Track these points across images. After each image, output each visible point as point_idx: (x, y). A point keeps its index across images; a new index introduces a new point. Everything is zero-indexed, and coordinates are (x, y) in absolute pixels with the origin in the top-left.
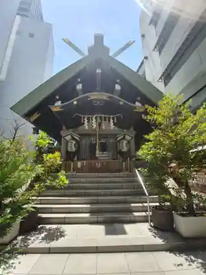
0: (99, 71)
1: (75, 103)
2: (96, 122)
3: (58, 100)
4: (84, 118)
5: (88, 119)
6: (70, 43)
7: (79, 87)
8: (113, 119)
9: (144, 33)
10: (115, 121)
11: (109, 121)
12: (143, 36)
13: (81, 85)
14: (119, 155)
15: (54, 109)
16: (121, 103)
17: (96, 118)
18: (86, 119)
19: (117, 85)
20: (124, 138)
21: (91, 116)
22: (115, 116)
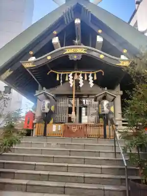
0: (78, 21)
1: (49, 58)
2: (73, 79)
7: (56, 40)
8: (93, 75)
10: (95, 78)
11: (88, 78)
13: (57, 38)
15: (26, 65)
16: (102, 56)
17: (73, 75)
19: (98, 37)
20: (104, 98)
21: (67, 73)
22: (95, 72)
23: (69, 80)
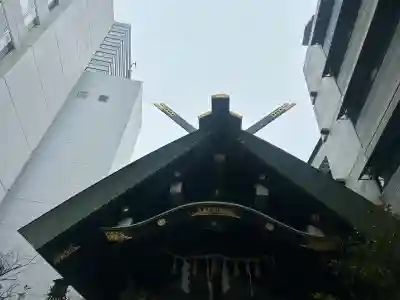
1: (161, 223)
3: (127, 215)
6: (166, 111)
9: (314, 90)
10: (257, 273)
12: (314, 94)
13: (180, 185)
15: (113, 237)
16: (270, 227)
19: (259, 187)
22: (256, 260)
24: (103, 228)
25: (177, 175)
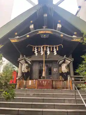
1: (28, 36)
4: (34, 47)
5: (37, 48)
8: (56, 48)
10: (57, 50)
14: (61, 77)
15: (13, 41)
17: (43, 48)
18: (36, 48)
19: (58, 24)
21: (39, 46)
22: (57, 46)
23: (40, 51)
24: (9, 38)
25: (32, 22)
